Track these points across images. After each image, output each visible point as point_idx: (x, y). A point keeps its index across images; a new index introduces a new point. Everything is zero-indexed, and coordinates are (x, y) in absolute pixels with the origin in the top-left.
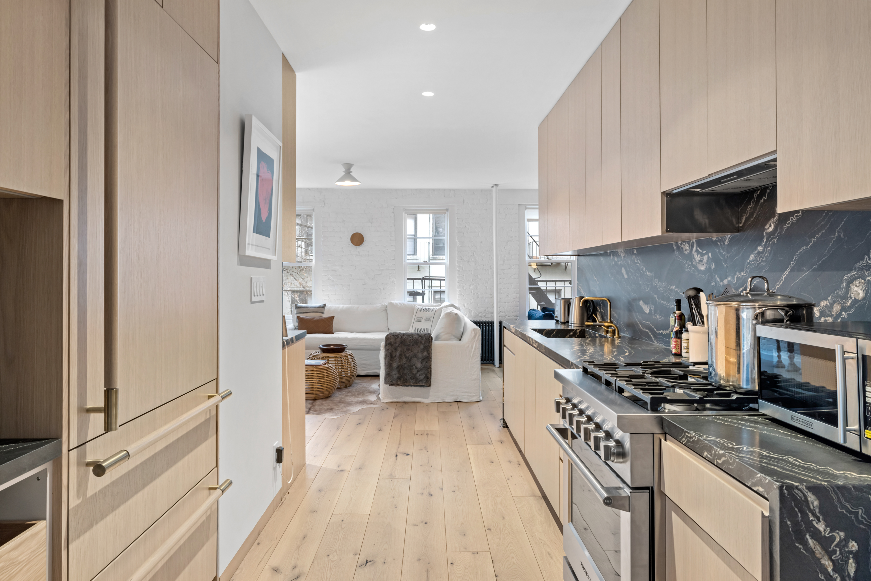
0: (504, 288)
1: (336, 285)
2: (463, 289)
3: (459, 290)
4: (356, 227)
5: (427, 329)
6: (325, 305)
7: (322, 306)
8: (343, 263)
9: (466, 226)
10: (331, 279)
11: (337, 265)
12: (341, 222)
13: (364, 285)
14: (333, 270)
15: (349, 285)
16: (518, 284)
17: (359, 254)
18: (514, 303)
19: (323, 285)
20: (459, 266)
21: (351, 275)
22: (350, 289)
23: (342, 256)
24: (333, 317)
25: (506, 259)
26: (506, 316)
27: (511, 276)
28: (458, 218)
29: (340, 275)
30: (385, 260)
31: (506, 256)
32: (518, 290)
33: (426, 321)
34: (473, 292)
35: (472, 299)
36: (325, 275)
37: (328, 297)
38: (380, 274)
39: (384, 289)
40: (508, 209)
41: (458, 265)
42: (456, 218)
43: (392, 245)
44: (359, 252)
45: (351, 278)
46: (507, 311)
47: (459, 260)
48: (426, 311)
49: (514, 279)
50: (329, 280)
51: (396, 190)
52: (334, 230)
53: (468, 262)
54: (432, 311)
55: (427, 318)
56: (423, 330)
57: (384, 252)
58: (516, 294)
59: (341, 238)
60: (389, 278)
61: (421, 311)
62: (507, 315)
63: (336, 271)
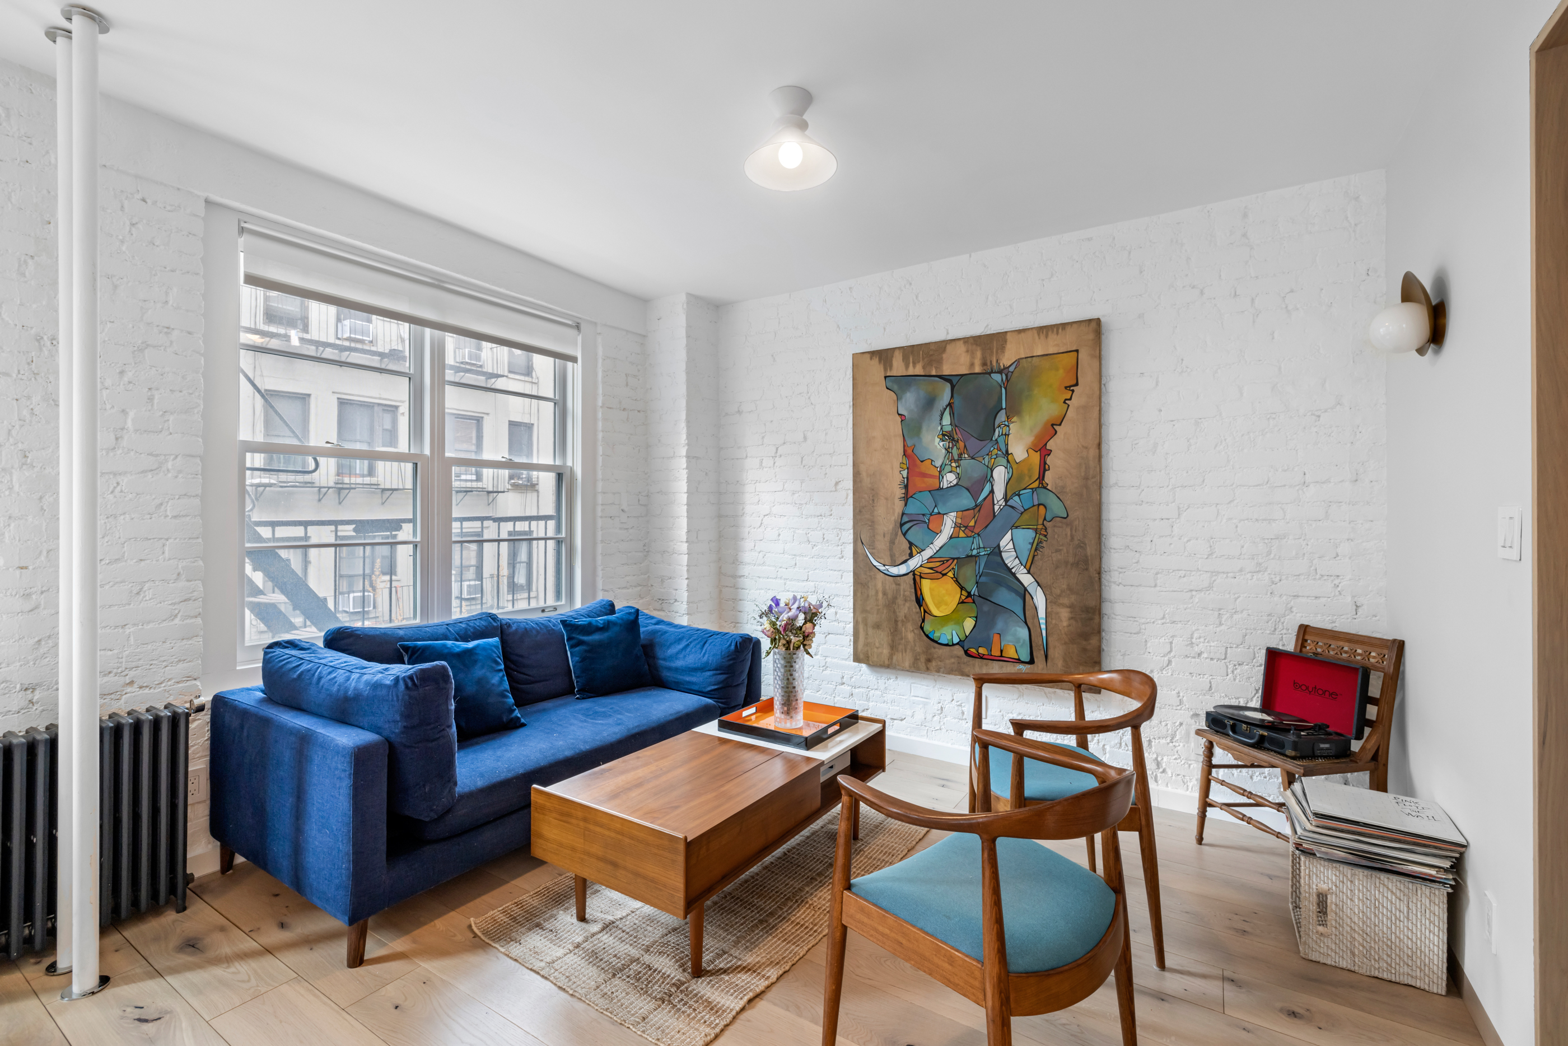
0: (117, 560)
16: (200, 540)
18: (177, 621)
25: (129, 424)
26: (129, 689)
27: (161, 504)
31: (132, 414)
32: (201, 563)
40: (144, 200)
46: (134, 664)
49: (175, 517)
58: (188, 581)
62: (132, 683)
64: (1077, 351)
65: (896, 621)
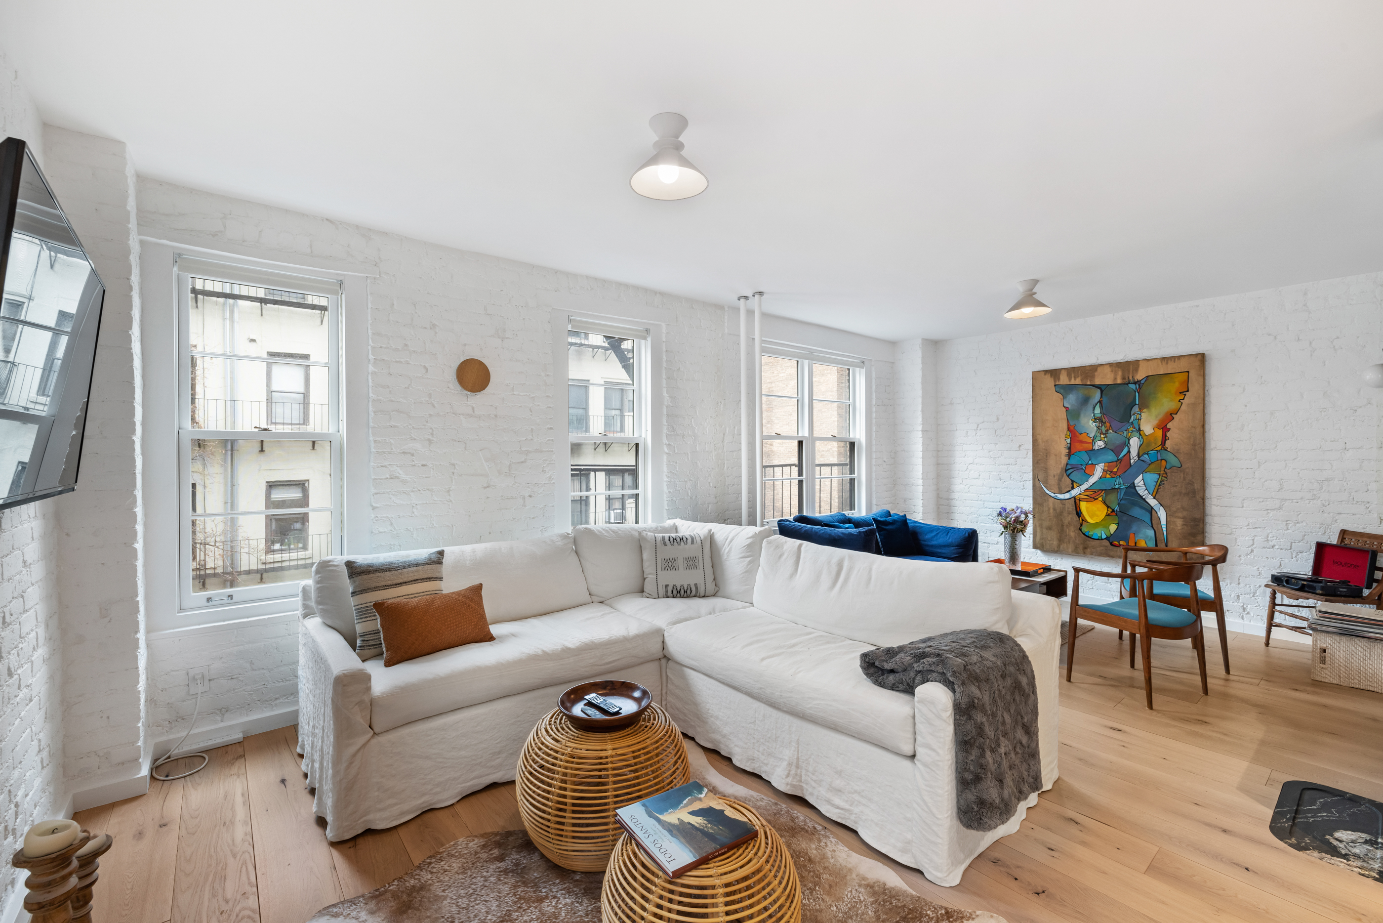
1: (413, 491)
2: (676, 490)
3: (669, 492)
4: (465, 345)
5: (696, 585)
6: (441, 553)
7: (434, 557)
8: (432, 434)
9: (679, 369)
10: (397, 478)
11: (415, 439)
12: (426, 328)
13: (485, 488)
14: (404, 453)
15: (448, 491)
17: (474, 411)
19: (376, 494)
20: (669, 444)
21: (453, 465)
22: (451, 501)
23: (430, 415)
24: (479, 587)
25: (736, 432)
28: (667, 351)
29: (423, 465)
30: (532, 429)
33: (688, 568)
34: (689, 494)
35: (689, 508)
36: (382, 466)
37: (391, 524)
38: (522, 462)
39: (530, 496)
41: (667, 443)
42: (664, 349)
43: (547, 396)
44: (473, 408)
45: (453, 473)
47: (669, 433)
48: (679, 544)
50: (392, 478)
51: (556, 272)
52: (406, 345)
53: (683, 437)
54: (693, 542)
55: (687, 559)
56: (686, 588)
57: (531, 412)
59: (425, 367)
60: (543, 471)
61: (665, 544)
63: (413, 455)
64: (1188, 372)
65: (1062, 526)
